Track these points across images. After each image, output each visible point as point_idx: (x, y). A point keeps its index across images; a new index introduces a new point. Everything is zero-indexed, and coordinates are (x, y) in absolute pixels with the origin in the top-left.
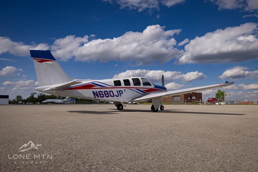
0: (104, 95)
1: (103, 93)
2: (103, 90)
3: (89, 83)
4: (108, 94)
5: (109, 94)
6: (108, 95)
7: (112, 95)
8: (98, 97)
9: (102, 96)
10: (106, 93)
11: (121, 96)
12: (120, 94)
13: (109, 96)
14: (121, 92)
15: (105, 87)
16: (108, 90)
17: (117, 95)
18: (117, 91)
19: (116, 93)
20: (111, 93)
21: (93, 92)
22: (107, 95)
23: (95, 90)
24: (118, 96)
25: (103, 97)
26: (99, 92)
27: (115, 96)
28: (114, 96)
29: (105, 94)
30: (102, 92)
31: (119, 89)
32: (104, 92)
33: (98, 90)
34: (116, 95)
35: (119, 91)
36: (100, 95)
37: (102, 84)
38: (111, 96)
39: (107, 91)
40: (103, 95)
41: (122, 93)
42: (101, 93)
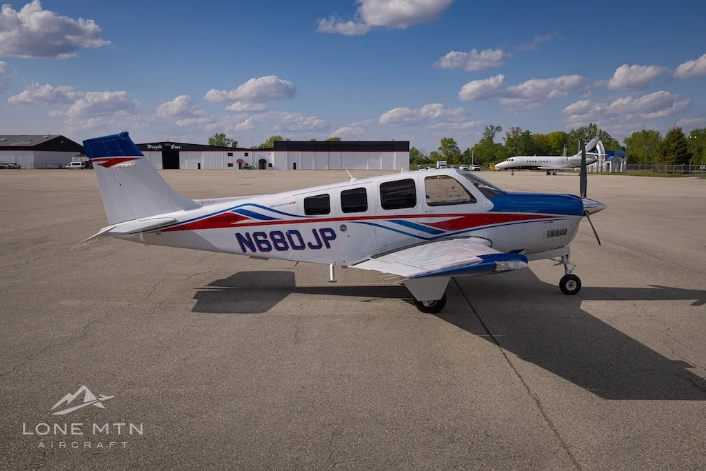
0: (271, 242)
1: (269, 239)
2: (267, 229)
3: (226, 210)
4: (283, 240)
5: (287, 240)
6: (285, 243)
7: (297, 243)
8: (254, 250)
9: (264, 246)
10: (277, 237)
11: (328, 246)
12: (326, 239)
13: (286, 248)
14: (328, 234)
15: (275, 219)
16: (284, 229)
17: (315, 243)
18: (314, 231)
19: (309, 238)
20: (294, 237)
21: (238, 236)
22: (281, 245)
23: (243, 231)
24: (319, 246)
25: (269, 249)
26: (256, 234)
27: (307, 246)
28: (303, 247)
29: (275, 241)
30: (263, 234)
31: (318, 226)
32: (272, 234)
33: (251, 230)
34: (310, 244)
35: (322, 231)
36: (259, 242)
37: (267, 211)
38: (295, 248)
39: (279, 233)
40: (267, 243)
41: (334, 237)
42: (260, 238)
